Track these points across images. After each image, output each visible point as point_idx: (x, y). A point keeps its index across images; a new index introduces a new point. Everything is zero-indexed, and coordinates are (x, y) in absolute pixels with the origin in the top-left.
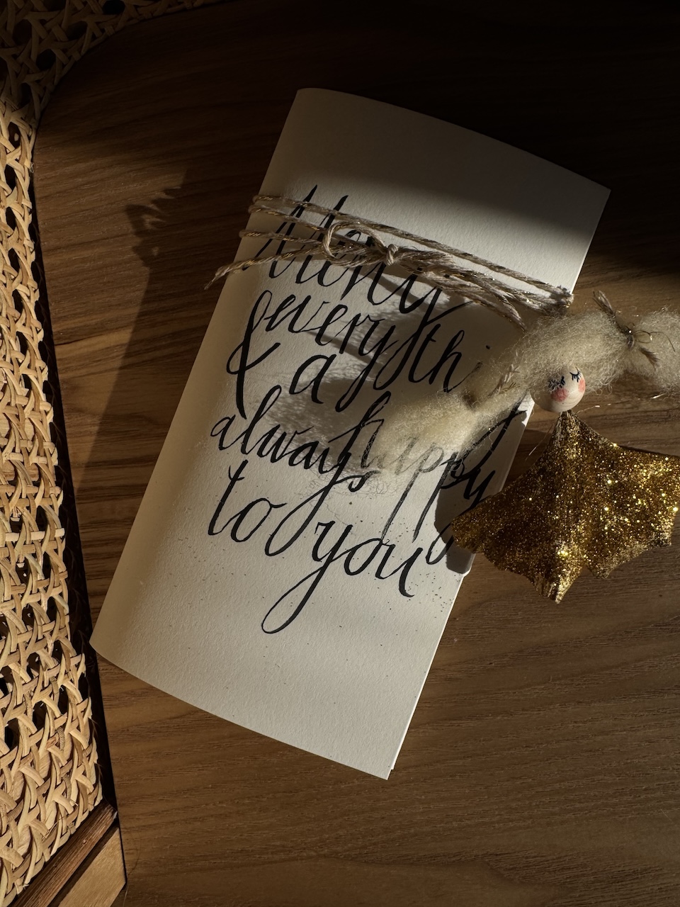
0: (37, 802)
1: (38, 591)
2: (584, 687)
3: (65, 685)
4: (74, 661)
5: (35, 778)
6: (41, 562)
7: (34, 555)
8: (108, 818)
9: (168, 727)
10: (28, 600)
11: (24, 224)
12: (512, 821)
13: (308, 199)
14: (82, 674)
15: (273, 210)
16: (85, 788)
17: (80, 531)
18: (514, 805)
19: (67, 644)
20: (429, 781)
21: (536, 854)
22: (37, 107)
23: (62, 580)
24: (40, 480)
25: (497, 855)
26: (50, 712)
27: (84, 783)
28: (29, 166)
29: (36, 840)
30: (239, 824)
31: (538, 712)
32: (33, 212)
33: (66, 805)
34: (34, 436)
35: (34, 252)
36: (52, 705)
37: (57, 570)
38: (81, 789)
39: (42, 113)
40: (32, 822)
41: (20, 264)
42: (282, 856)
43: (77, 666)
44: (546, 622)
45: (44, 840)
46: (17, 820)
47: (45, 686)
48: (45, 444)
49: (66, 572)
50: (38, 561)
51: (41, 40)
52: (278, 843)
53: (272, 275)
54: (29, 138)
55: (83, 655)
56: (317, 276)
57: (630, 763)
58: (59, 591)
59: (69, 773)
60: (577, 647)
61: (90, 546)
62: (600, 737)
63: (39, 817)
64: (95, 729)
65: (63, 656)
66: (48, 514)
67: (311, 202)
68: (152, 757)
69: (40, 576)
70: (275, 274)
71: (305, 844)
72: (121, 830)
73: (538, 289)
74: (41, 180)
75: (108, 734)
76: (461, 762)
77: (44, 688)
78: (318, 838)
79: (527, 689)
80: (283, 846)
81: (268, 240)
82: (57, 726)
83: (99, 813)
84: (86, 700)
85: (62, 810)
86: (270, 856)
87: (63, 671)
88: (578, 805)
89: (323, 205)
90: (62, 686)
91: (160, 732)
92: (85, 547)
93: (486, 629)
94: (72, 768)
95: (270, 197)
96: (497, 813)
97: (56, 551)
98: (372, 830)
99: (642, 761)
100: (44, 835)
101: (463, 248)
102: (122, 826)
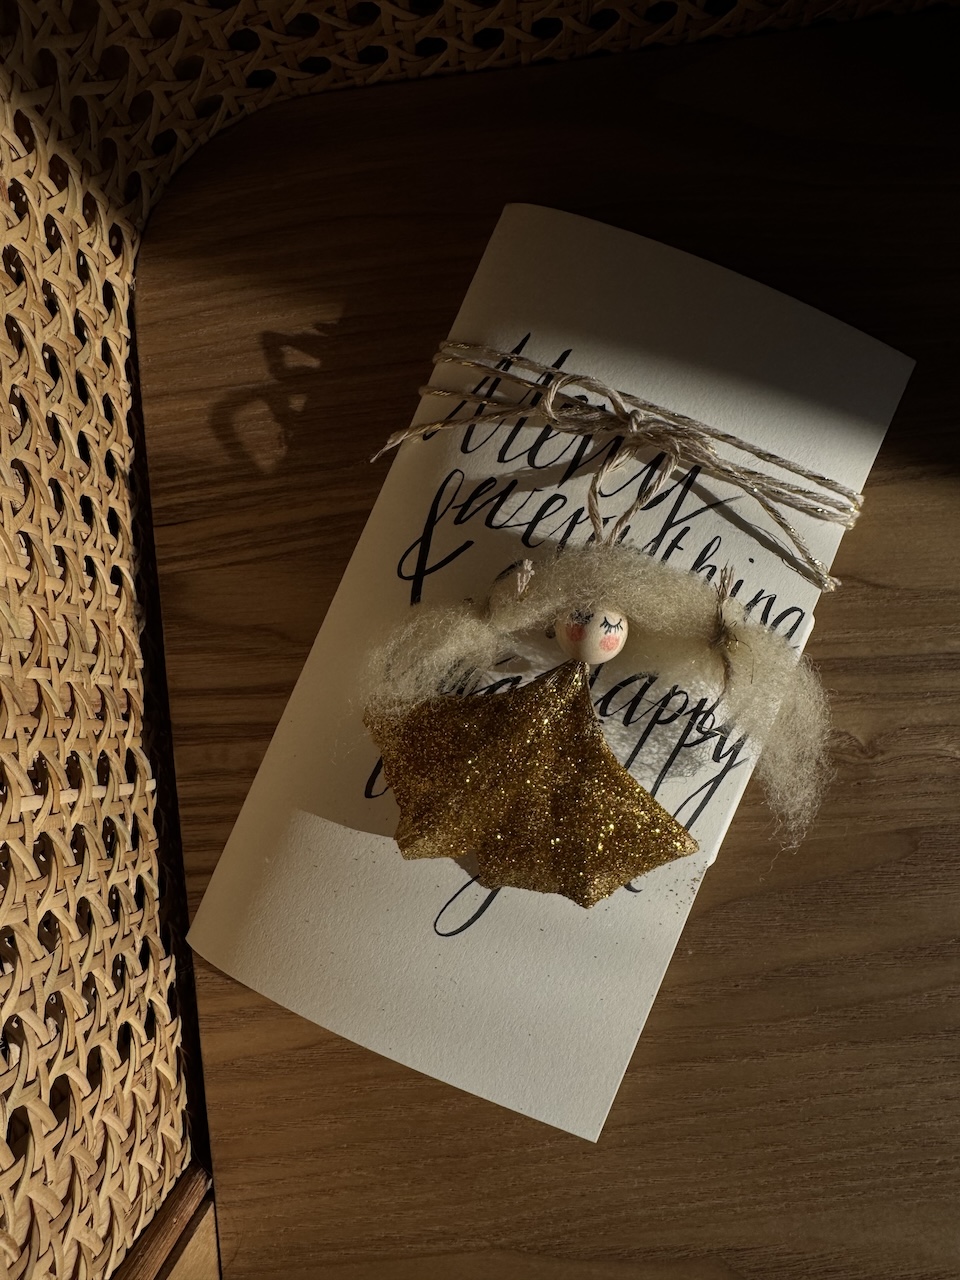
0: (120, 1164)
1: (126, 867)
2: (861, 1021)
3: (152, 999)
4: (164, 965)
5: (118, 1128)
6: (130, 827)
7: (122, 817)
8: (200, 1188)
9: (289, 1061)
10: (116, 879)
11: (120, 358)
12: (760, 1203)
13: (518, 350)
14: (172, 984)
15: (468, 360)
16: (172, 1144)
17: (178, 784)
18: (762, 1182)
19: (156, 941)
20: (649, 1145)
21: (790, 1251)
22: (146, 203)
23: (152, 851)
24: (129, 710)
25: (738, 1250)
26: (135, 1036)
27: (172, 1137)
28: (130, 283)
29: (118, 1218)
30: (383, 1200)
31: (798, 1054)
32: (132, 343)
33: (151, 1168)
34: (123, 651)
35: (130, 398)
36: (138, 1027)
37: (147, 837)
38: (168, 1146)
39: (152, 210)
40: (114, 1193)
41: (114, 414)
42: (442, 1245)
43: (167, 972)
44: (813, 931)
45: (127, 1218)
46: (99, 1189)
47: (132, 1000)
48: (136, 662)
49: (157, 841)
50: (126, 825)
51: (162, 117)
52: (437, 1228)
53: (464, 449)
54: (133, 244)
55: (174, 956)
56: (527, 454)
57: (920, 1127)
58: (148, 868)
59: (156, 1123)
60: (852, 967)
61: (190, 805)
62: (881, 1090)
63: (121, 1186)
64: (184, 1061)
65: (151, 959)
66: (137, 758)
67: (521, 355)
68: (265, 1103)
69: (129, 846)
70: (470, 448)
71: (475, 1229)
72: (218, 1205)
73: (819, 487)
74: (146, 300)
75: (204, 1069)
76: (692, 1121)
77: (130, 1004)
78: (493, 1222)
79: (785, 1023)
80: (444, 1233)
81: (460, 402)
82: (144, 1056)
83: (190, 1180)
84: (176, 1020)
85: (147, 1176)
86: (424, 1246)
87: (151, 980)
88: (849, 1184)
89: (537, 361)
90: (150, 1001)
91: (278, 1068)
92: (184, 806)
93: (731, 938)
94: (159, 1116)
95: (466, 344)
96: (739, 1192)
97: (146, 810)
98: (568, 1212)
99: (936, 1124)
100: (127, 1210)
101: (723, 429)
102: (217, 1199)
